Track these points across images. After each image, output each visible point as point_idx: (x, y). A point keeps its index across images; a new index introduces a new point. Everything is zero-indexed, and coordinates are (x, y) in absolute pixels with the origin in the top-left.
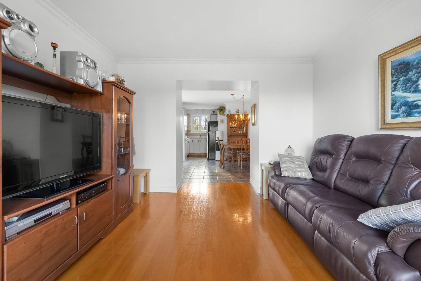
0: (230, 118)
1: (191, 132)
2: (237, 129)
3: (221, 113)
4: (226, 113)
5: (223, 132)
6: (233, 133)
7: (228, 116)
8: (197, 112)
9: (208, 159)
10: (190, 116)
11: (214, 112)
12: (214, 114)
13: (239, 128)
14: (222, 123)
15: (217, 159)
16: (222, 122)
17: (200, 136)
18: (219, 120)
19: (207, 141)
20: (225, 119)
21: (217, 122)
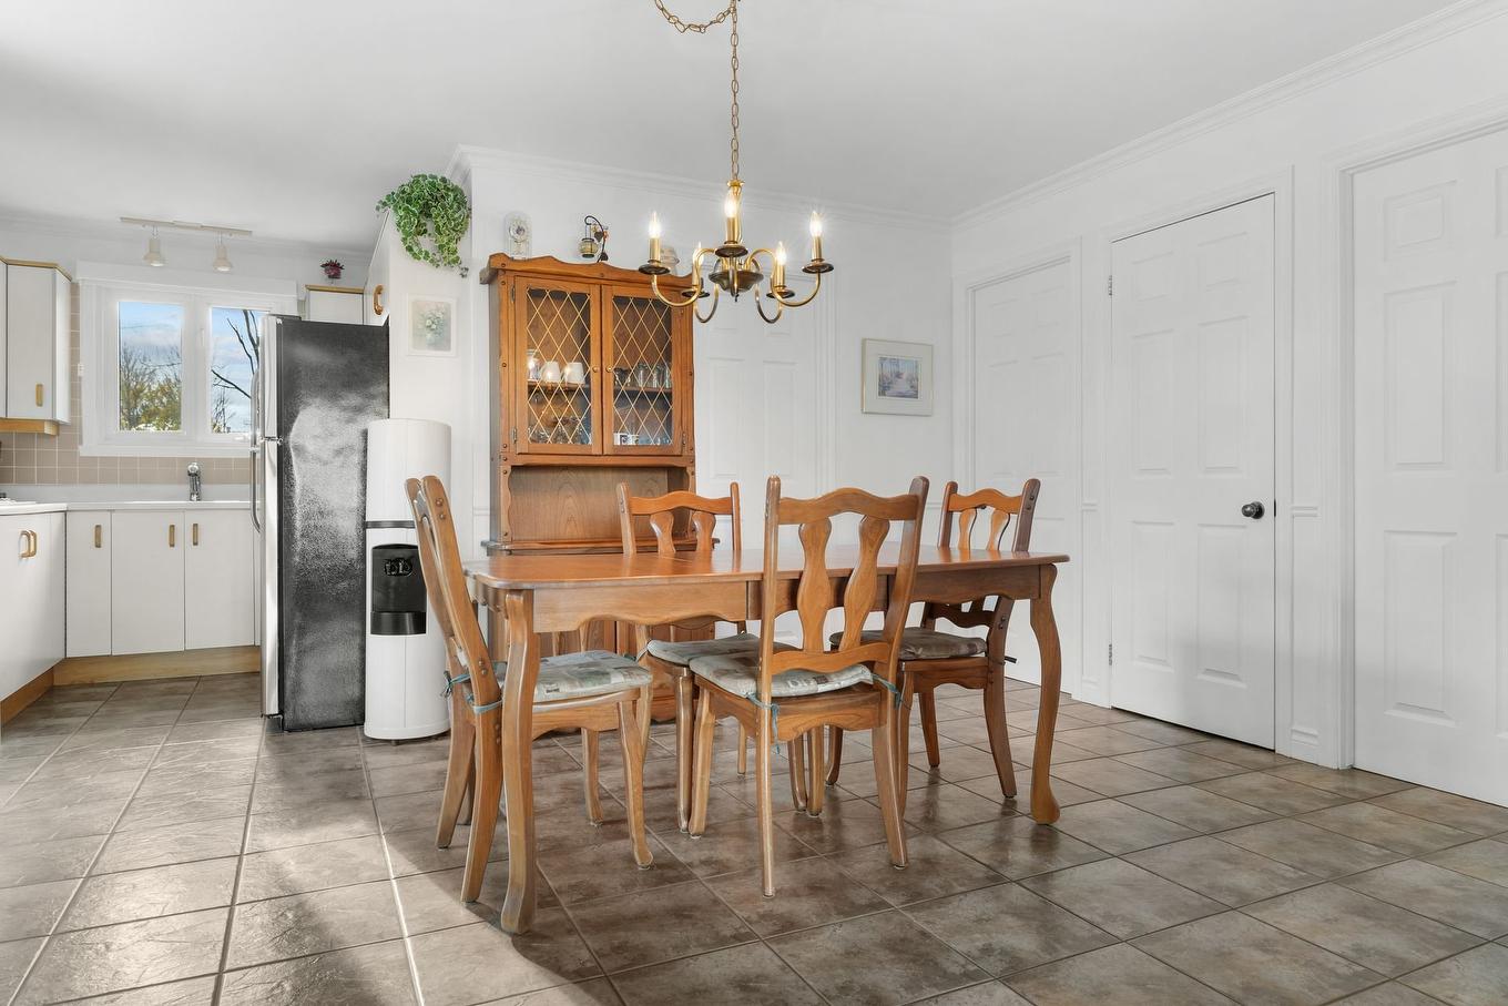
0: (523, 294)
1: (84, 451)
2: (594, 404)
3: (426, 243)
4: (481, 244)
5: (448, 430)
6: (555, 449)
7: (497, 272)
8: (154, 252)
9: (280, 726)
10: (74, 289)
11: (333, 269)
12: (337, 283)
13: (610, 401)
14: (435, 345)
15: (379, 723)
16: (437, 330)
17: (187, 488)
18: (400, 316)
19: (259, 526)
20: (471, 304)
21: (384, 332)
